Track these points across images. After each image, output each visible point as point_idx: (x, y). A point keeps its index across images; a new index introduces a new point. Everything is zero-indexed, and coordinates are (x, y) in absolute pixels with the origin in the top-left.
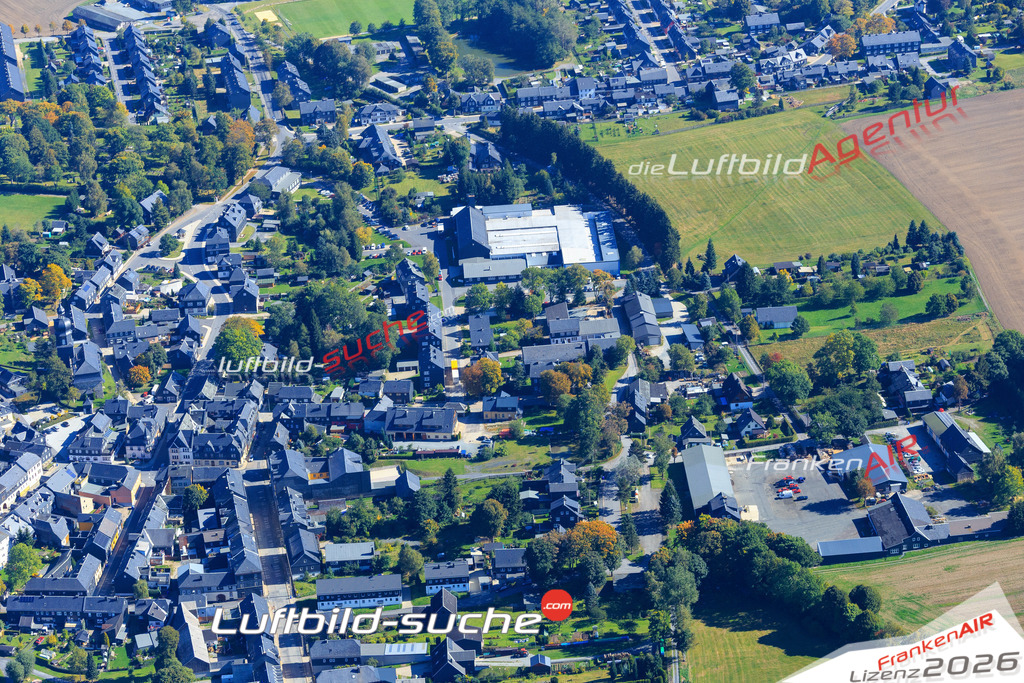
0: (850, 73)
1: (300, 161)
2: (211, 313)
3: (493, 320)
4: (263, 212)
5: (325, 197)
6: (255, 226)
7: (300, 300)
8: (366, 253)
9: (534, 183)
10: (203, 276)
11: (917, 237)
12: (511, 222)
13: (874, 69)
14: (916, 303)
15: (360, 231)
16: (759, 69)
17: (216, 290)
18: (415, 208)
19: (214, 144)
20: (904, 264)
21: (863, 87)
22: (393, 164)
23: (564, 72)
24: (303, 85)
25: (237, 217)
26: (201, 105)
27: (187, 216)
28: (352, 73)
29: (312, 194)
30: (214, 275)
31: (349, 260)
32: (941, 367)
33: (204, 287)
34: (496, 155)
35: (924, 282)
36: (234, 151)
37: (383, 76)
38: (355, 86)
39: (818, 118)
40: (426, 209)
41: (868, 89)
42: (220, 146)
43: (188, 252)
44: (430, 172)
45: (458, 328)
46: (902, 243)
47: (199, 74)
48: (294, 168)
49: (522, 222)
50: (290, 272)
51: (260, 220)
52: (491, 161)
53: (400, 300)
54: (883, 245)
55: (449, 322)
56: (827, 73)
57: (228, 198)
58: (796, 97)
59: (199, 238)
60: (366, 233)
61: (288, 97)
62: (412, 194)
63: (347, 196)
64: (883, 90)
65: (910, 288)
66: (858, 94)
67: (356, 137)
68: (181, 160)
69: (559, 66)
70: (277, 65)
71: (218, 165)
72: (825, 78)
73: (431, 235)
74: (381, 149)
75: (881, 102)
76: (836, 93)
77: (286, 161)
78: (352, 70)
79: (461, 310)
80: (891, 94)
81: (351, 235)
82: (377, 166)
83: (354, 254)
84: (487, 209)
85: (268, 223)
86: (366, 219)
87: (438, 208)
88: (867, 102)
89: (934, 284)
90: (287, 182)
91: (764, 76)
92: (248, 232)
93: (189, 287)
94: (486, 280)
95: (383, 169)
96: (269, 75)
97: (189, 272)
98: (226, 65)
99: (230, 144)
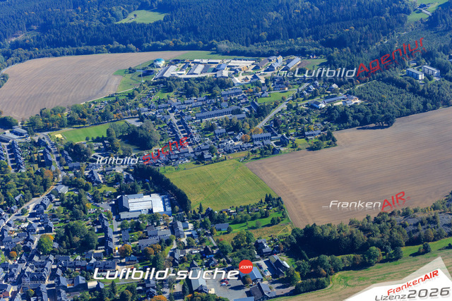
0: (248, 147)
1: (68, 183)
2: (38, 233)
3: (130, 232)
4: (55, 200)
5: (76, 194)
6: (53, 204)
7: (66, 228)
8: (89, 212)
9: (145, 187)
10: (35, 221)
11: (268, 199)
12: (137, 200)
13: (256, 145)
14: (268, 221)
15: (87, 205)
16: (219, 147)
17: (39, 226)
18: (105, 197)
19: (40, 178)
20: (264, 208)
21: (252, 152)
22: (98, 182)
23: (156, 150)
24: (69, 158)
25: (47, 202)
26: (36, 166)
27: (30, 202)
28: (86, 153)
29: (72, 193)
30: (39, 221)
31: (83, 214)
32: (275, 241)
33: (35, 225)
34: (132, 178)
35: (271, 213)
36: (46, 180)
37: (96, 154)
38: (87, 158)
39: (238, 162)
40: (109, 197)
41: (254, 152)
42: (41, 179)
43: (30, 214)
44: (110, 185)
45: (118, 235)
46: (264, 201)
47: (36, 155)
48: (66, 185)
49: (140, 200)
50: (64, 219)
51: (54, 202)
52: (131, 180)
53: (100, 227)
54: (257, 202)
55: (114, 233)
56: (241, 148)
57: (44, 195)
58: (231, 156)
59: (34, 209)
60: (89, 205)
61: (65, 162)
62: (105, 192)
63: (83, 194)
64: (259, 152)
65: (265, 215)
66: (251, 154)
67: (86, 174)
68: (28, 184)
69: (154, 149)
70: (61, 152)
71: (41, 185)
72: (240, 149)
73: (110, 205)
74: (94, 178)
75: (258, 156)
76: (244, 154)
77: (63, 183)
78: (86, 152)
79: (119, 229)
80: (261, 154)
81: (84, 206)
82: (93, 183)
83: (85, 212)
84: (129, 196)
85: (57, 203)
86: (89, 201)
87: (113, 196)
88: (254, 156)
89: (274, 214)
90: (64, 190)
91: (220, 149)
92: (50, 206)
93: (30, 225)
94: (128, 219)
95: (95, 184)
96: (59, 155)
97: (30, 220)
98: (44, 153)
99: (44, 178)
